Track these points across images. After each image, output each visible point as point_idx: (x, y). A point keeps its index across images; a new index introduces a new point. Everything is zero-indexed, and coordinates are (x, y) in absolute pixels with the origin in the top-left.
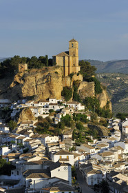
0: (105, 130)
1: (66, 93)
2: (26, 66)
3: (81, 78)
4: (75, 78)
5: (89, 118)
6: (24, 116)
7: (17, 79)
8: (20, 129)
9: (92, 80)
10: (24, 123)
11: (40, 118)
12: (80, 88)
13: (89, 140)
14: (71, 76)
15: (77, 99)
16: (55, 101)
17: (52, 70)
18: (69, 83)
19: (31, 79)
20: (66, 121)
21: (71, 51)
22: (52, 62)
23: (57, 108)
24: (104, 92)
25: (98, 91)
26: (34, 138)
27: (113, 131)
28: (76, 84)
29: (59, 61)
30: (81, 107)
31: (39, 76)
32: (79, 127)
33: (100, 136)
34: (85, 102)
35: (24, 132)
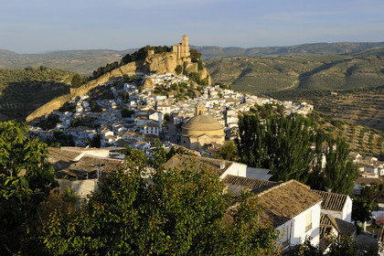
0: (197, 93)
1: (178, 70)
2: (153, 52)
3: (189, 60)
4: (185, 60)
5: (189, 85)
6: (147, 83)
7: (147, 60)
8: (144, 91)
9: (196, 61)
10: (148, 87)
11: (157, 85)
12: (188, 66)
13: (186, 99)
14: (182, 58)
15: (185, 73)
16: (170, 74)
17: (168, 55)
18: (181, 63)
19: (155, 60)
20: (174, 87)
21: (183, 43)
22: (169, 50)
23: (170, 78)
24: (205, 69)
25: (200, 68)
26: (151, 96)
27: (203, 94)
28: (185, 64)
29: (175, 49)
30: (186, 78)
31: (160, 58)
32: (181, 91)
33: (193, 96)
34: (190, 76)
35: (145, 93)
